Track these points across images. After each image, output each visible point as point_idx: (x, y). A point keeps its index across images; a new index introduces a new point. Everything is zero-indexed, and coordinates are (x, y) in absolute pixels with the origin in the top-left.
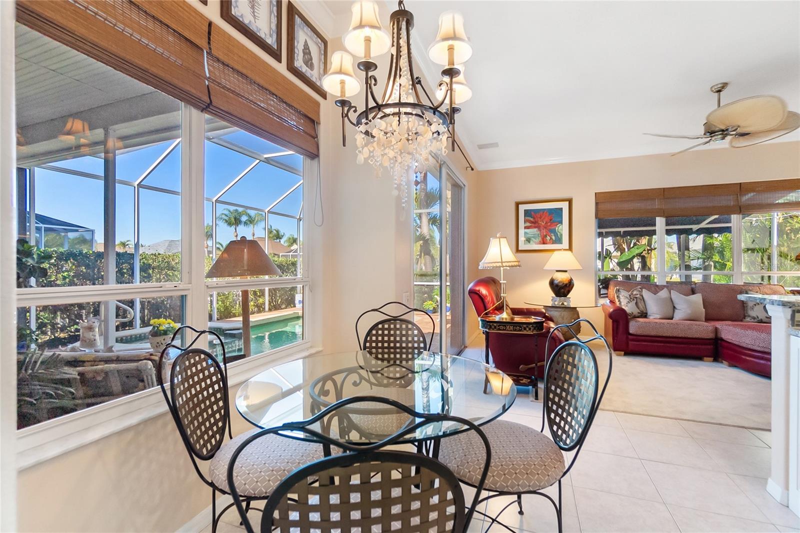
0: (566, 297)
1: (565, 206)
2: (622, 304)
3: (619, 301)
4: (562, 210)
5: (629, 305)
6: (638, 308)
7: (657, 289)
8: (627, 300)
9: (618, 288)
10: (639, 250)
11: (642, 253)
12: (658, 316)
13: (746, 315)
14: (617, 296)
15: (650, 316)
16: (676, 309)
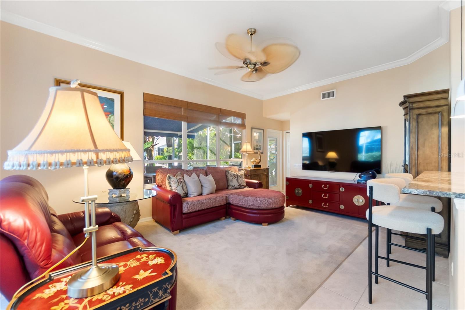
0: (125, 188)
1: (117, 98)
2: (173, 188)
3: (170, 186)
4: (114, 102)
5: (178, 188)
6: (184, 190)
7: (188, 173)
8: (176, 185)
9: (169, 175)
10: (148, 145)
11: (150, 147)
12: (196, 194)
13: (229, 185)
14: (169, 182)
15: (190, 195)
16: (203, 187)
